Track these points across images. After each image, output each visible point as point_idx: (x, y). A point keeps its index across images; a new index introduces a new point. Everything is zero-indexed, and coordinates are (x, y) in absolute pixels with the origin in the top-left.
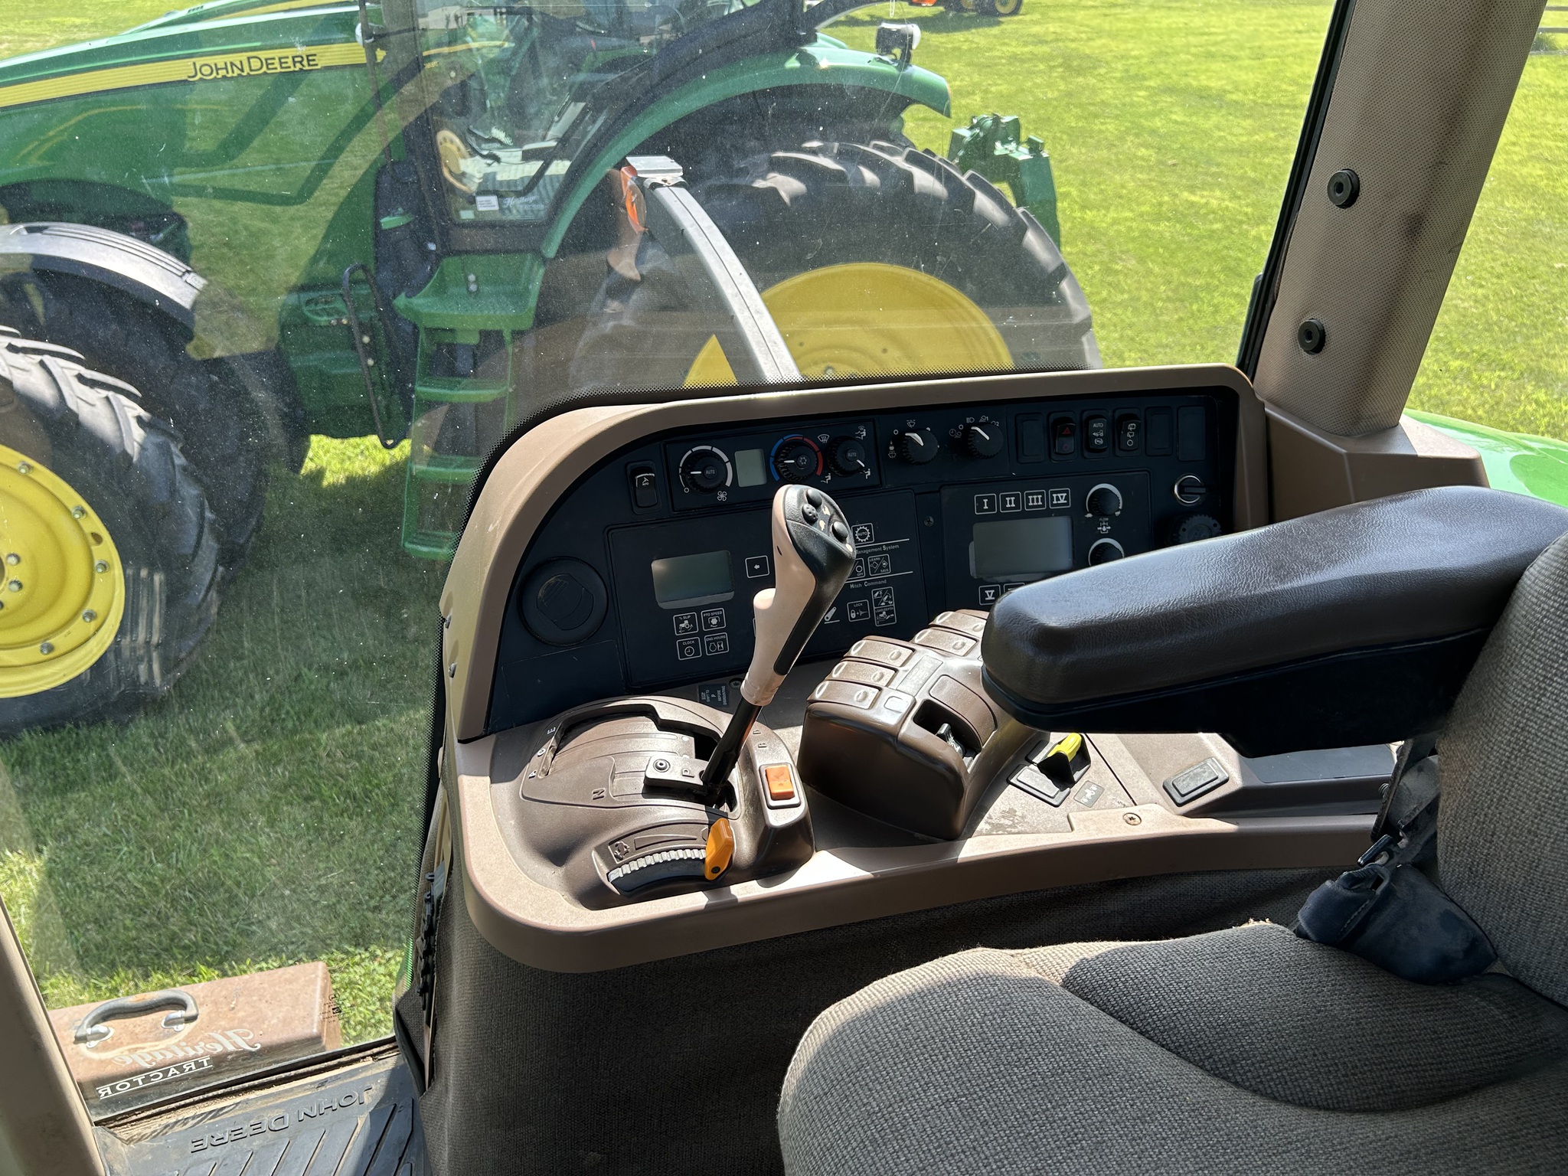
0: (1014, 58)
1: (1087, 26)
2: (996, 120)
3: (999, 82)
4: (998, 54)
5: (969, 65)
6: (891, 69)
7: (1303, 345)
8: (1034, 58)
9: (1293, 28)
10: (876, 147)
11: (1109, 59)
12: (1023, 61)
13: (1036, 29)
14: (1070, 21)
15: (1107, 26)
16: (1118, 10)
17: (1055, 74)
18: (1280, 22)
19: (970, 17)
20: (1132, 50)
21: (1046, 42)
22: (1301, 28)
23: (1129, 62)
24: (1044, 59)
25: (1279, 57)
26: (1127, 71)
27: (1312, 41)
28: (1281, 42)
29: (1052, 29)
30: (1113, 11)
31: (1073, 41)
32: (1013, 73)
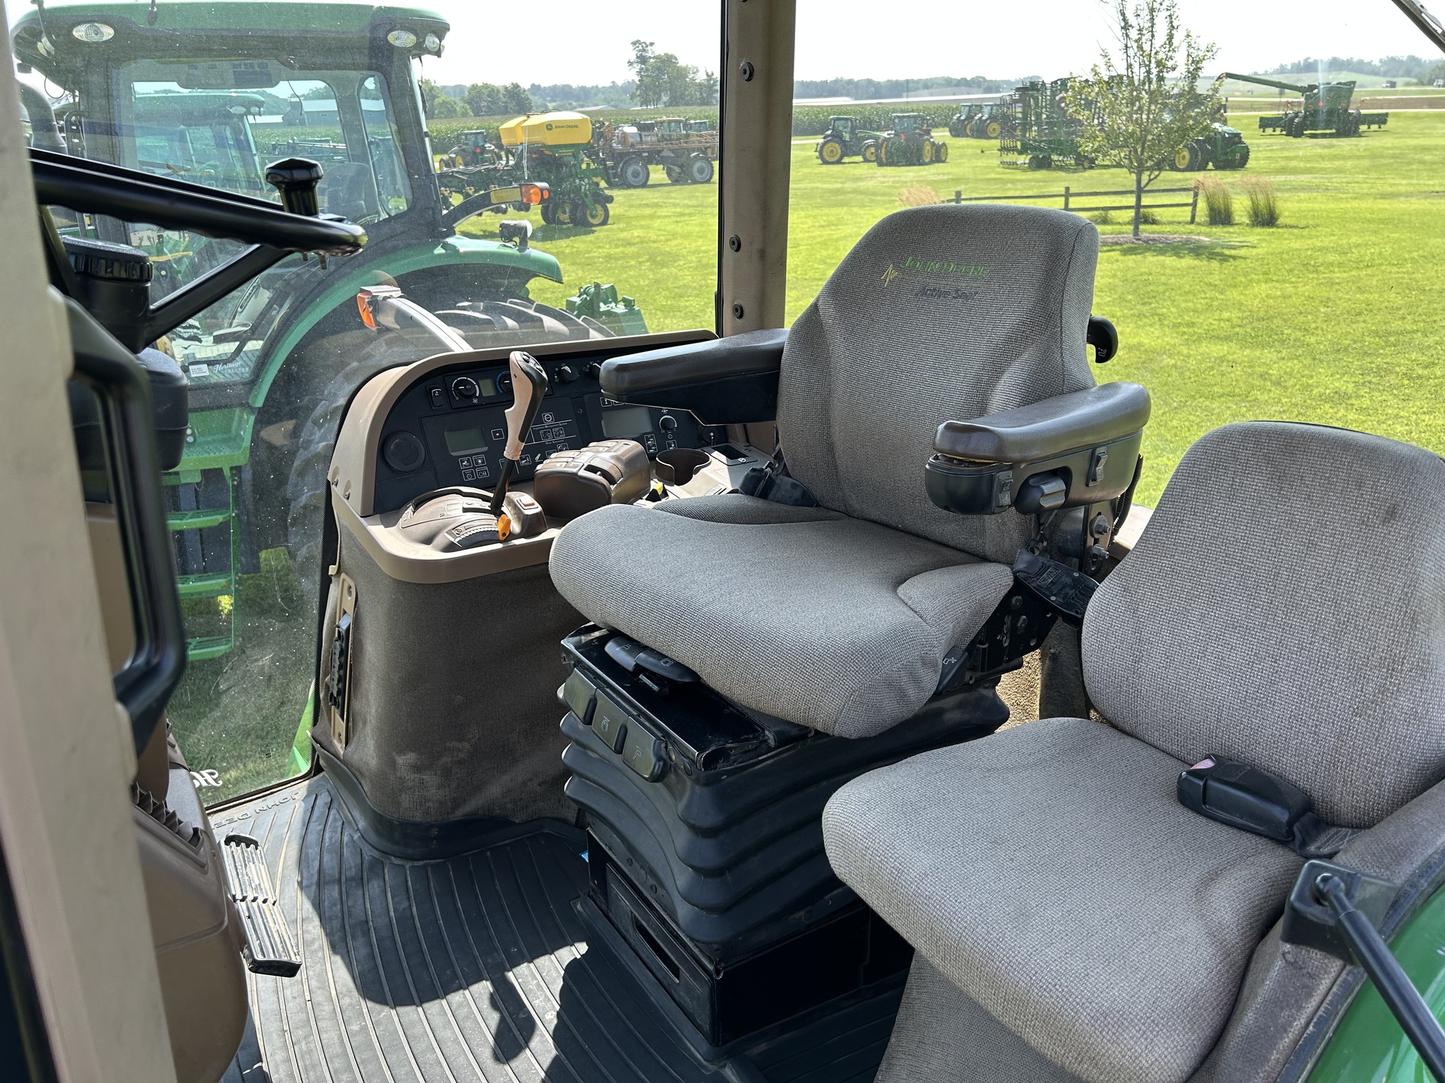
0: (609, 257)
1: (664, 230)
2: (597, 286)
3: (600, 275)
4: (595, 254)
5: (573, 264)
6: (515, 251)
7: (735, 314)
8: (625, 256)
9: (818, 224)
10: (511, 303)
11: (685, 253)
12: (616, 259)
13: (622, 235)
14: (648, 227)
15: (680, 230)
16: (686, 218)
17: (643, 268)
18: (807, 220)
19: (568, 228)
20: (702, 246)
21: (634, 244)
22: (823, 223)
23: (701, 255)
24: (634, 256)
25: (810, 245)
26: (700, 261)
27: (832, 232)
28: (810, 234)
29: (636, 234)
30: (683, 219)
31: (654, 242)
32: (610, 269)
